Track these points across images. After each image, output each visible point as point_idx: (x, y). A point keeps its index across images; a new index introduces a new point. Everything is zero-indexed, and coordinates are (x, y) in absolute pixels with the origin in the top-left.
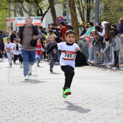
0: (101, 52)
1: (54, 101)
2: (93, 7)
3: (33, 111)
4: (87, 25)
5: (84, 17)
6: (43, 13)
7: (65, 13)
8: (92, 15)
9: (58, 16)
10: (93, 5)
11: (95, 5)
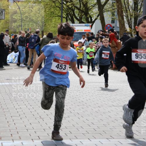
1: (102, 103)
2: (140, 15)
3: (83, 112)
5: (131, 25)
6: (93, 21)
7: (114, 20)
9: (106, 23)
10: (140, 14)
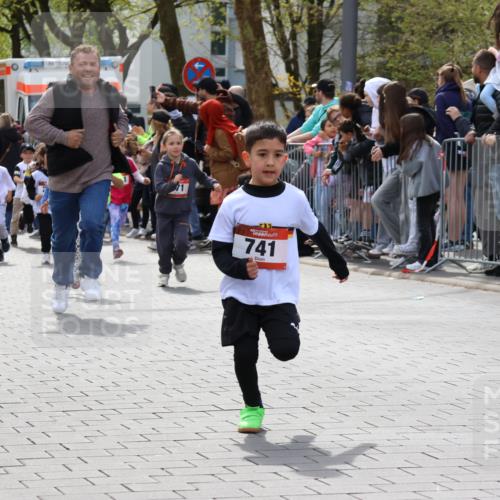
0: (365, 200)
1: (170, 399)
2: (334, 20)
3: (86, 440)
4: (308, 90)
6: (130, 44)
7: (221, 41)
8: (330, 53)
9: (190, 54)
11: (341, 10)
